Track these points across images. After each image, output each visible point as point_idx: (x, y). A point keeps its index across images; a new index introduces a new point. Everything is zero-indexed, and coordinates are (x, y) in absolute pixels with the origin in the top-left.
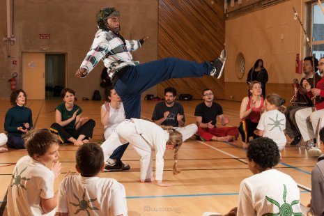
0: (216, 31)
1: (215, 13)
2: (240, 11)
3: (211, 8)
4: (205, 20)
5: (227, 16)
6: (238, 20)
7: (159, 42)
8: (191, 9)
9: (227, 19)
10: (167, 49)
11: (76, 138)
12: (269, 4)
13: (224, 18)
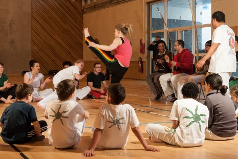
0: (76, 22)
1: (75, 8)
2: (95, 7)
3: (72, 5)
4: (68, 13)
5: (85, 10)
6: (94, 14)
7: (32, 29)
8: (57, 5)
9: (84, 13)
10: (38, 35)
11: (6, 98)
12: (118, 3)
13: (82, 13)
